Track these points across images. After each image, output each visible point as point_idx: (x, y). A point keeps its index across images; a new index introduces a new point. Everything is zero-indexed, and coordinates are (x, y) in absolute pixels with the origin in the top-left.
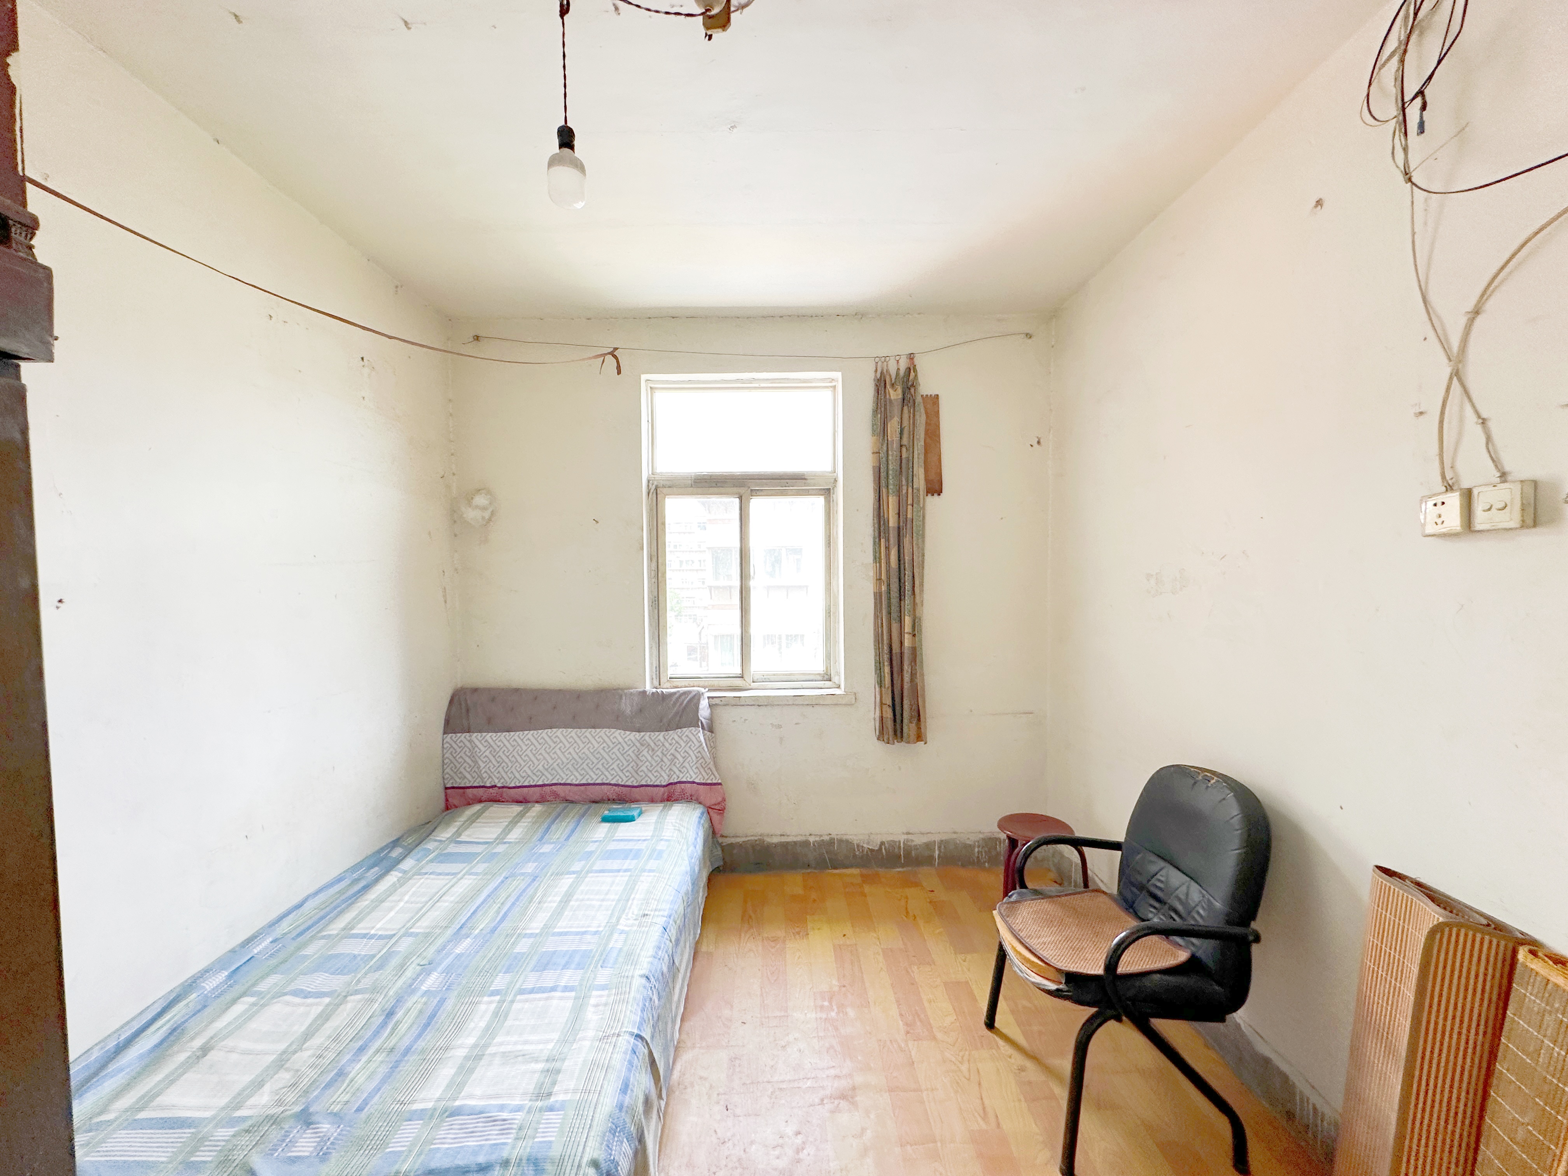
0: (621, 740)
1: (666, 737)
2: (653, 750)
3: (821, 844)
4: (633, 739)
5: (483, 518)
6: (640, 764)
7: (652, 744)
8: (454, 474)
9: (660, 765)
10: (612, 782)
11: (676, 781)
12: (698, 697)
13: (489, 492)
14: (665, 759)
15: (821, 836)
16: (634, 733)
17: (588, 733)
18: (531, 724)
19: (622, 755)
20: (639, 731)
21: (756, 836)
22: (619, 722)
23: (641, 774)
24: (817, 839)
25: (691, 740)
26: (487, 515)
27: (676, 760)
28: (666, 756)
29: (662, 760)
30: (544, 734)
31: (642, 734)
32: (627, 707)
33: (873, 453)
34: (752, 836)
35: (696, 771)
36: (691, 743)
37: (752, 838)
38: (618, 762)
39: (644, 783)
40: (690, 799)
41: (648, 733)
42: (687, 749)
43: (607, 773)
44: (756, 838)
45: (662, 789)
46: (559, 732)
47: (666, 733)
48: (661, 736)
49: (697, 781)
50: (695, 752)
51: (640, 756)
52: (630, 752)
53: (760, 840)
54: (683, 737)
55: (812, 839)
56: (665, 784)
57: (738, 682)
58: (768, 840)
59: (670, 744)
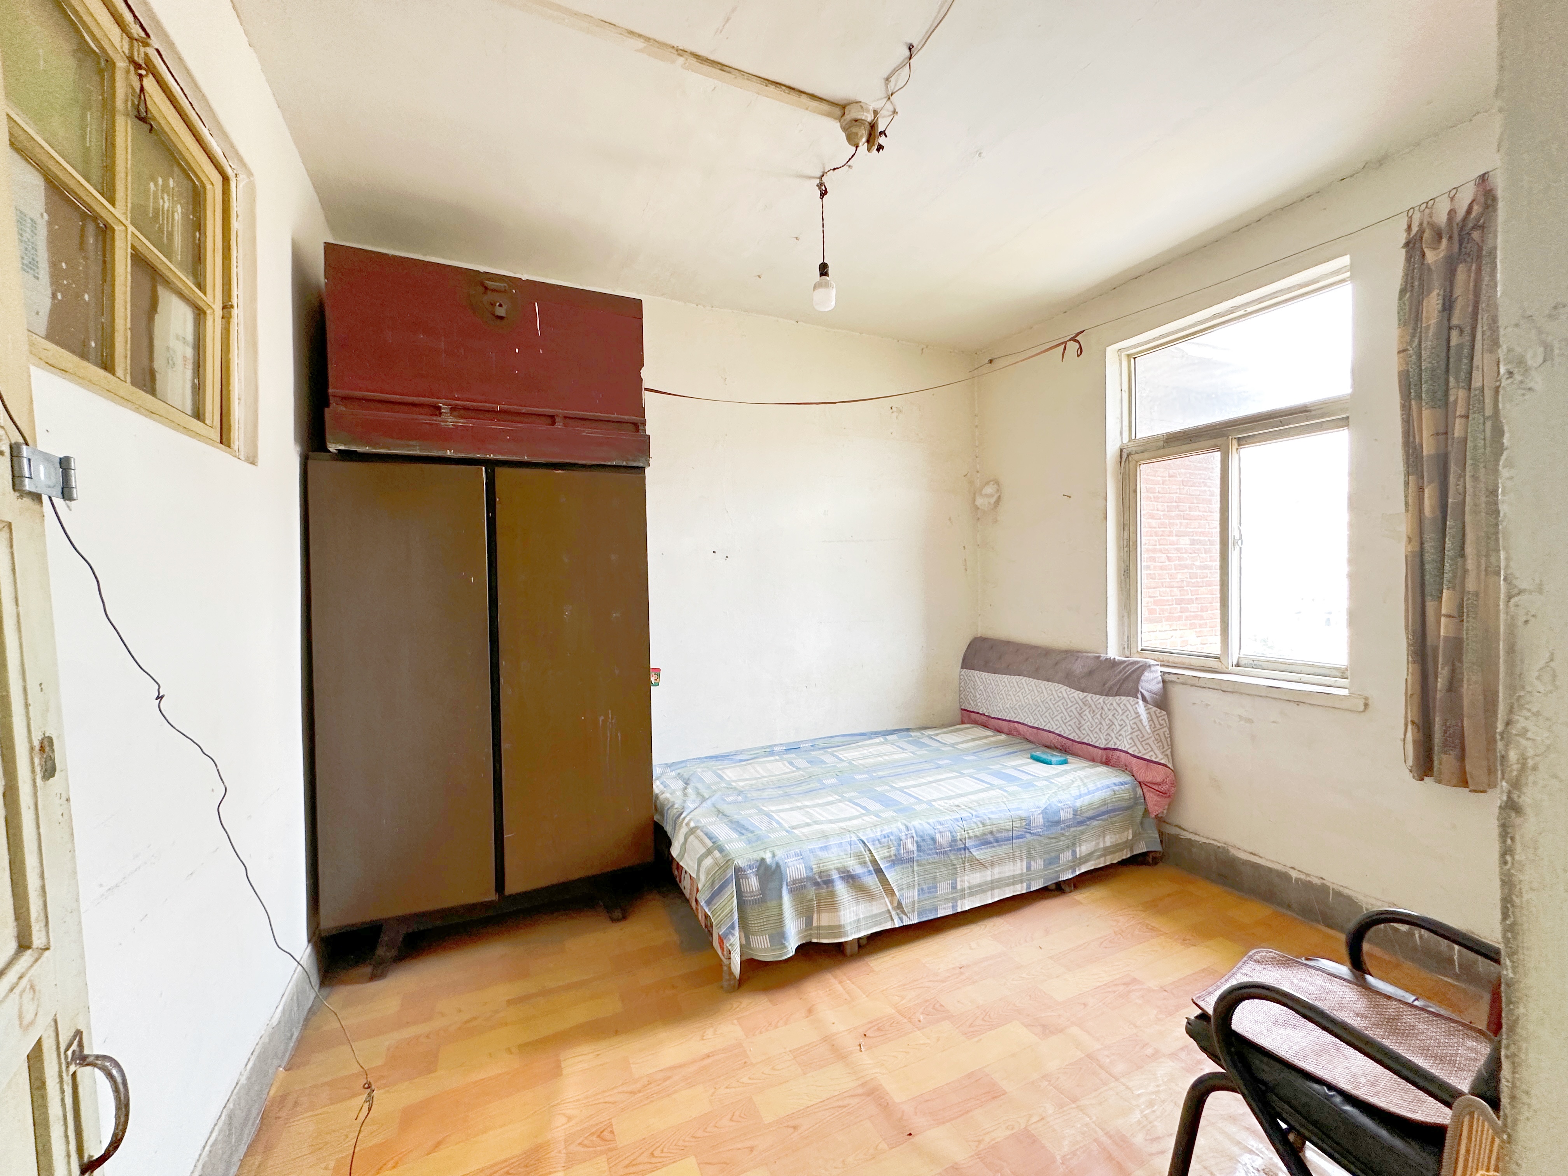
0: (1065, 696)
1: (1106, 702)
2: (1094, 711)
3: (1308, 886)
4: (1076, 697)
5: (989, 503)
6: (1083, 722)
7: (1094, 706)
8: (978, 472)
9: (1099, 727)
10: (1056, 732)
11: (1113, 747)
12: (1146, 667)
13: (997, 483)
14: (1103, 723)
15: (1308, 875)
16: (1078, 692)
17: (1043, 684)
18: (1008, 670)
19: (1066, 710)
20: (1083, 691)
21: (1219, 842)
22: (1070, 680)
23: (1084, 732)
24: (1303, 877)
25: (1128, 710)
26: (993, 500)
27: (1113, 726)
28: (1104, 719)
29: (1101, 723)
30: (1015, 679)
31: (1086, 694)
32: (1078, 668)
33: (1399, 352)
34: (1214, 840)
35: (1130, 741)
36: (1128, 712)
37: (1215, 843)
38: (1062, 715)
39: (1085, 741)
40: (1125, 768)
41: (1091, 695)
42: (1124, 717)
43: (1052, 723)
44: (1219, 845)
45: (1100, 752)
46: (1024, 679)
47: (1106, 698)
48: (1101, 699)
49: (1130, 751)
50: (1131, 722)
51: (1082, 715)
52: (1073, 708)
53: (1224, 848)
54: (1121, 705)
55: (1294, 874)
56: (1102, 746)
57: (1212, 663)
58: (1233, 852)
59: (1109, 710)
